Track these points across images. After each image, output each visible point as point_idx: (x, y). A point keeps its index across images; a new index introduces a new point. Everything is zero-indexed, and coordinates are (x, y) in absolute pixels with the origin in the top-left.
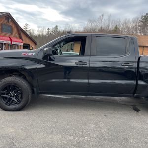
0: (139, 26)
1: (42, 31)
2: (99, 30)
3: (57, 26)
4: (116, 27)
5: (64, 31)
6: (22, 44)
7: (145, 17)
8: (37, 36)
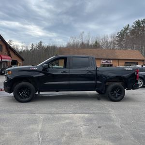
0: (117, 41)
1: (27, 47)
2: (81, 45)
3: (41, 42)
4: (96, 42)
5: (48, 47)
6: (11, 61)
7: (121, 33)
8: (21, 51)
